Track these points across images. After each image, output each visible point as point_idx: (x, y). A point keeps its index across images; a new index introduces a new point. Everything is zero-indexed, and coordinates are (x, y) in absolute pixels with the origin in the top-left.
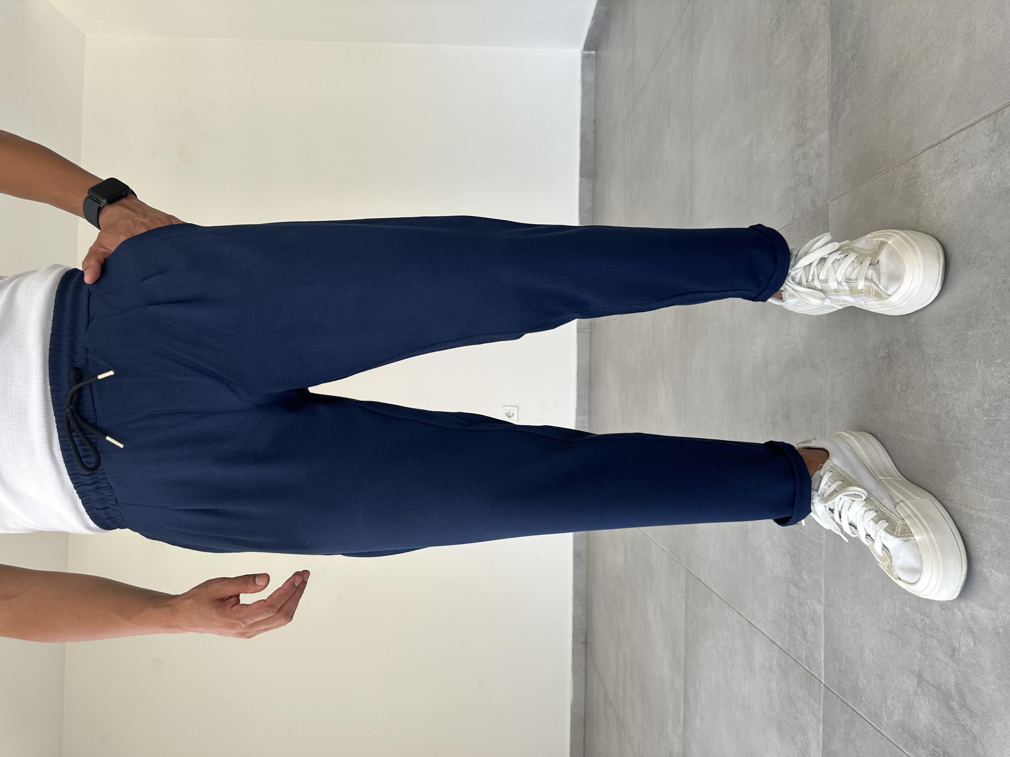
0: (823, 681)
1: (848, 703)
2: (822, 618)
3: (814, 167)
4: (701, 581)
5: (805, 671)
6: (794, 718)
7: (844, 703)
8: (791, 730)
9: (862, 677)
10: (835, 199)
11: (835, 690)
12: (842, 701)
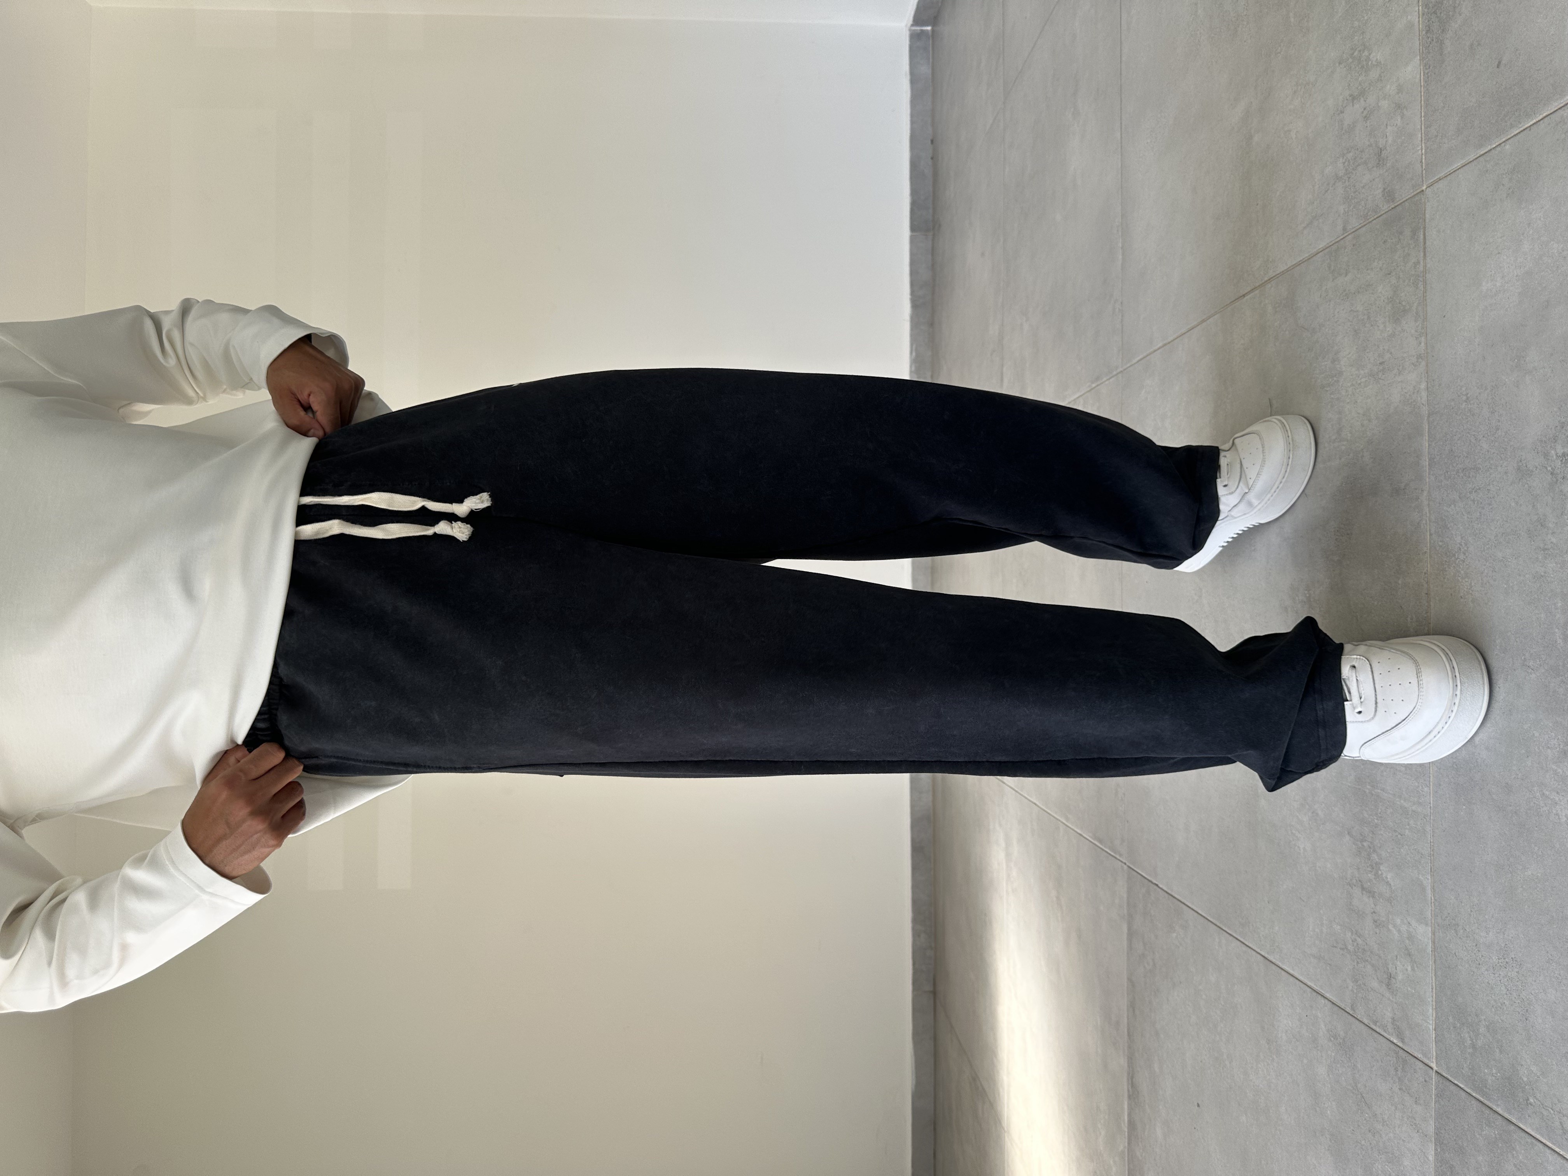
0: (1434, 1065)
1: (1495, 1107)
2: (1429, 949)
3: (1389, 128)
4: (1161, 889)
5: (1393, 1047)
6: (1370, 1131)
7: (1484, 1108)
8: (1364, 1153)
9: (1528, 1060)
10: (1440, 179)
11: (1461, 1083)
12: (1480, 1105)
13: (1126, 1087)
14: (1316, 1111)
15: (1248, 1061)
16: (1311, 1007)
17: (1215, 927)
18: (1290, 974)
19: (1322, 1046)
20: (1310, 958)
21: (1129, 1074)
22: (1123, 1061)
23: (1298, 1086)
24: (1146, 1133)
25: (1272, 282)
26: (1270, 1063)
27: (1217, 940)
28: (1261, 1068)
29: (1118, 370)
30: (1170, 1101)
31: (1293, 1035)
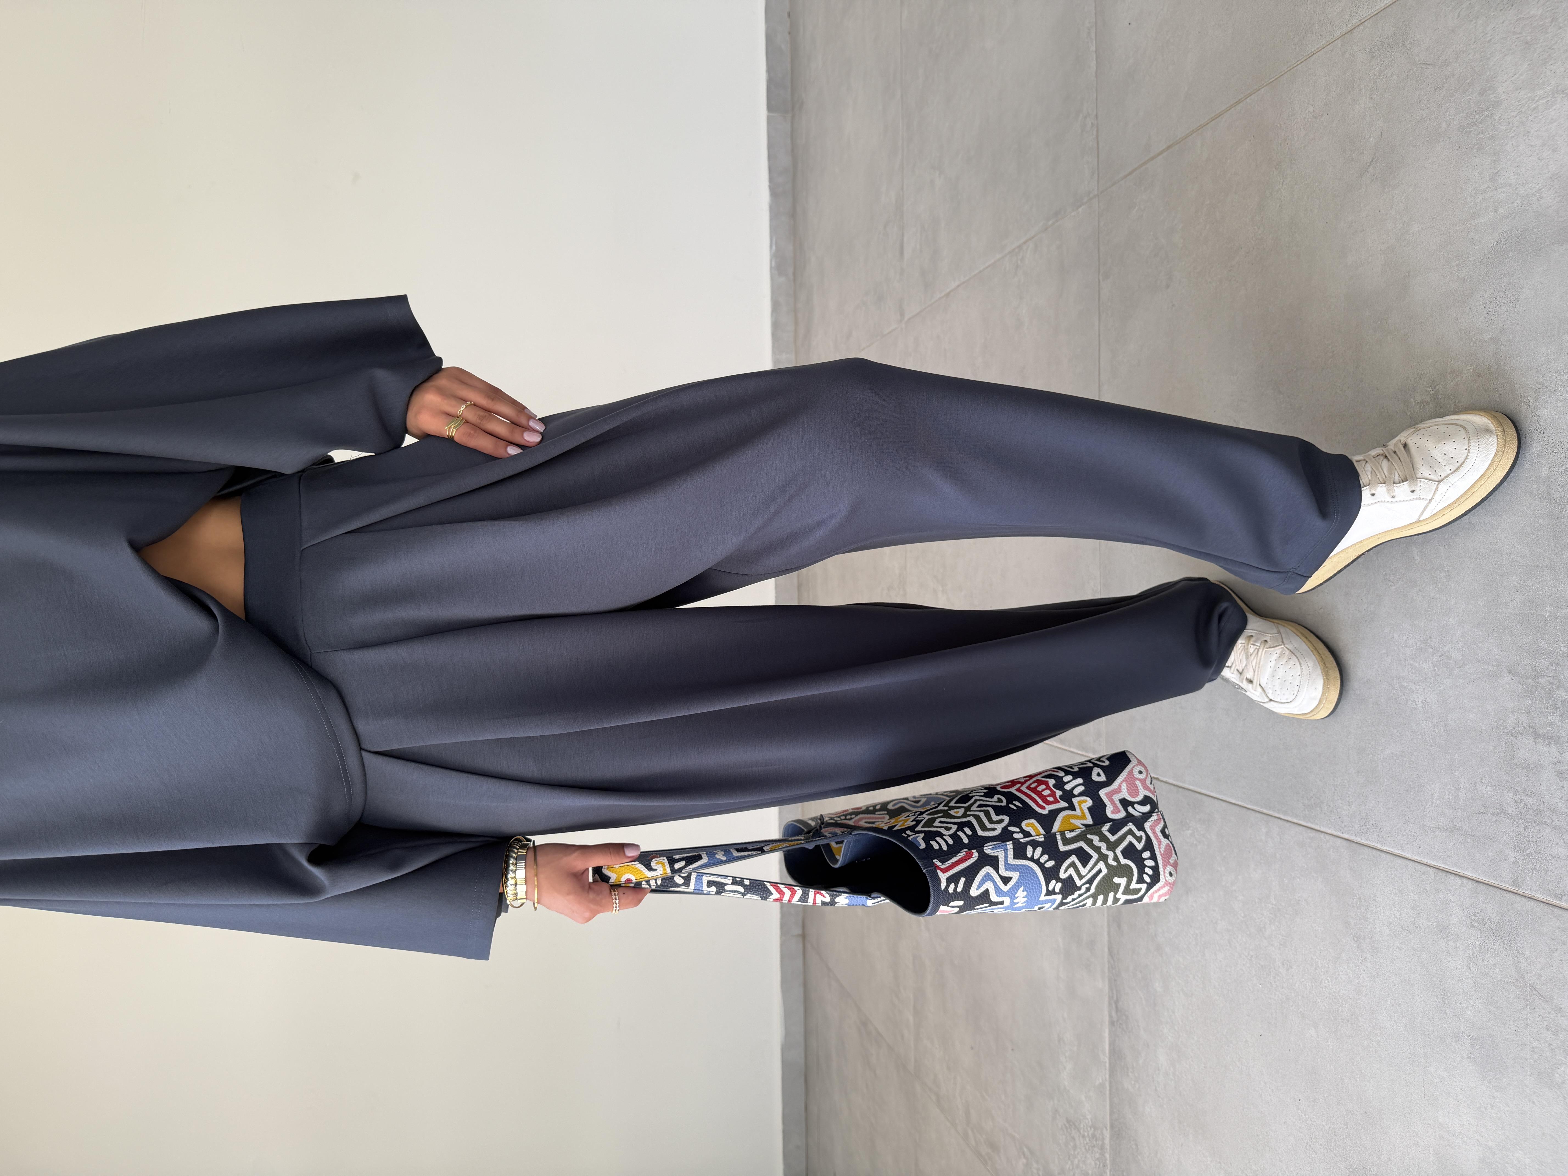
8: (1535, 1057)
13: (1106, 1013)
14: (1446, 1013)
15: (1320, 966)
16: (1438, 890)
17: (1258, 815)
18: (1396, 855)
19: (1457, 934)
20: (1434, 832)
21: (1110, 998)
22: (1102, 985)
23: (1412, 986)
24: (1141, 1062)
25: (1366, 23)
26: (1359, 964)
27: (1264, 830)
28: (1342, 971)
29: (1091, 195)
30: (1181, 1023)
31: (1402, 928)
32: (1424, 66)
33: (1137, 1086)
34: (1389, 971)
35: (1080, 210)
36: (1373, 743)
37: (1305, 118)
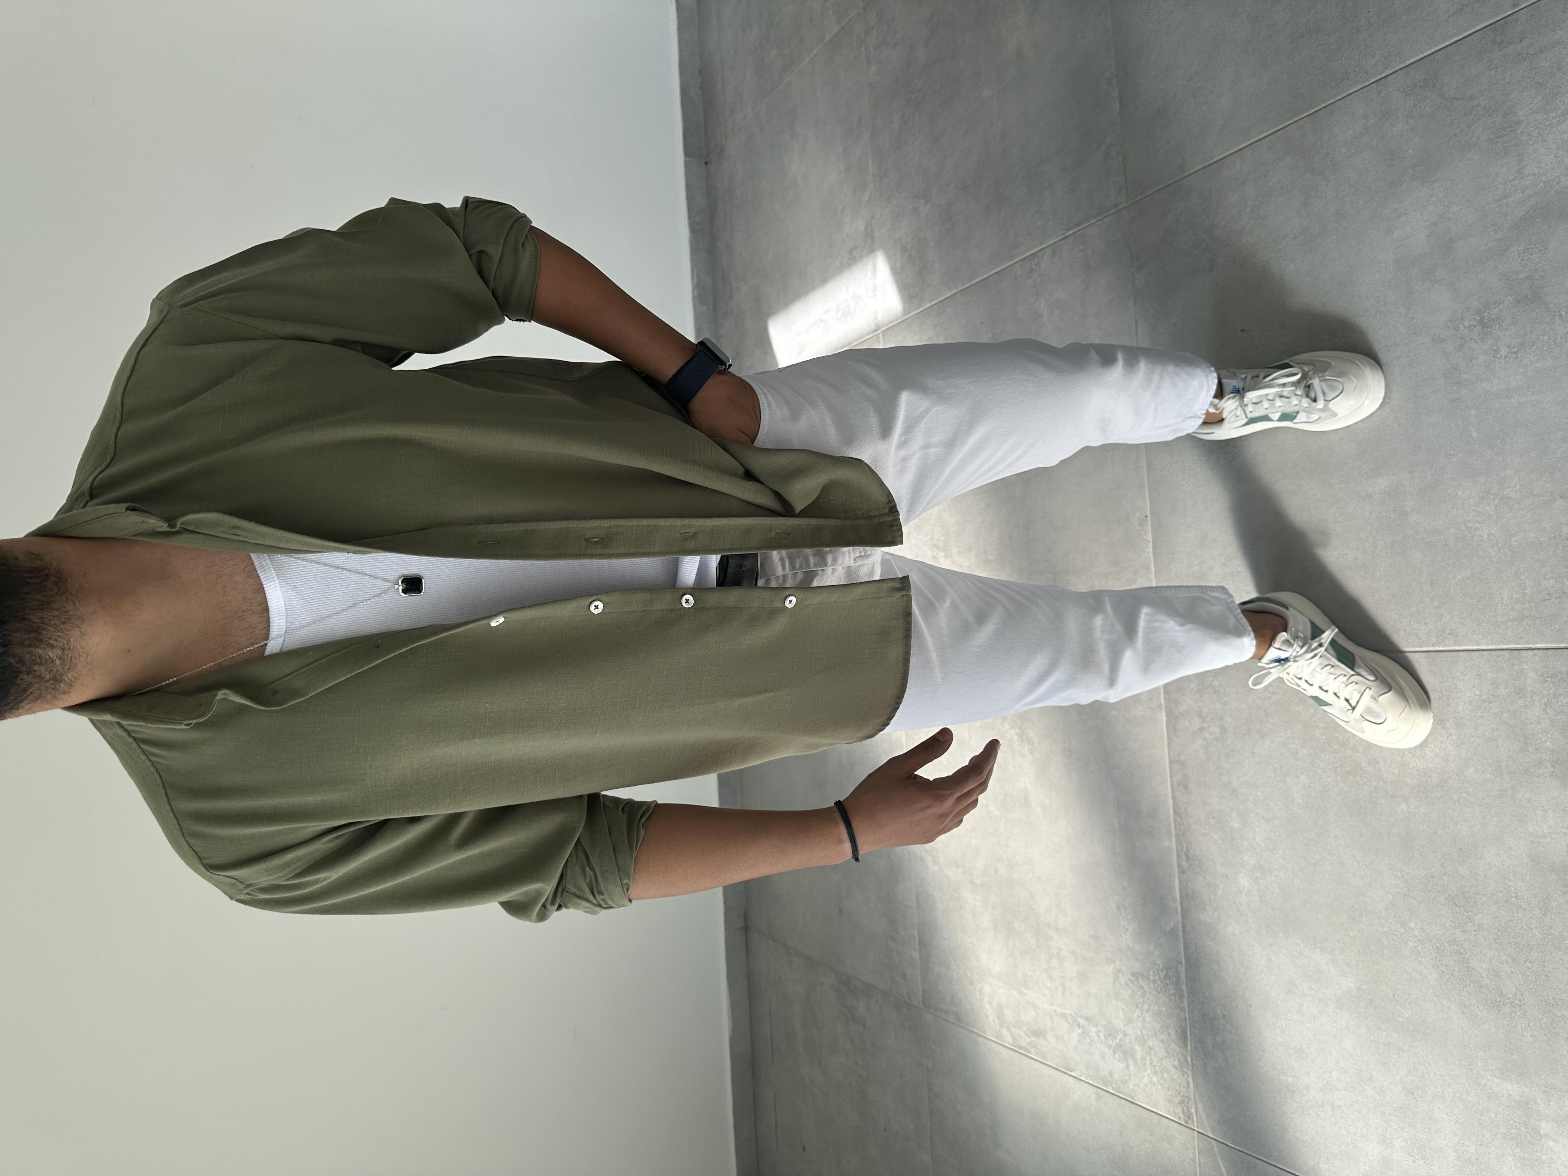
14: (1528, 750)
16: (1513, 665)
19: (1533, 691)
20: (1506, 624)
23: (1496, 740)
24: (1219, 892)
25: (1399, 72)
28: (1429, 751)
29: (1119, 207)
30: (1263, 845)
31: (1483, 701)
32: (1454, 100)
33: (1216, 914)
34: (1474, 736)
35: (1106, 219)
36: (1444, 574)
37: (1345, 139)
